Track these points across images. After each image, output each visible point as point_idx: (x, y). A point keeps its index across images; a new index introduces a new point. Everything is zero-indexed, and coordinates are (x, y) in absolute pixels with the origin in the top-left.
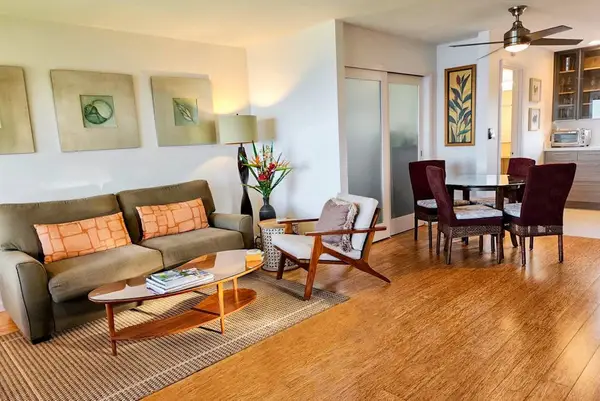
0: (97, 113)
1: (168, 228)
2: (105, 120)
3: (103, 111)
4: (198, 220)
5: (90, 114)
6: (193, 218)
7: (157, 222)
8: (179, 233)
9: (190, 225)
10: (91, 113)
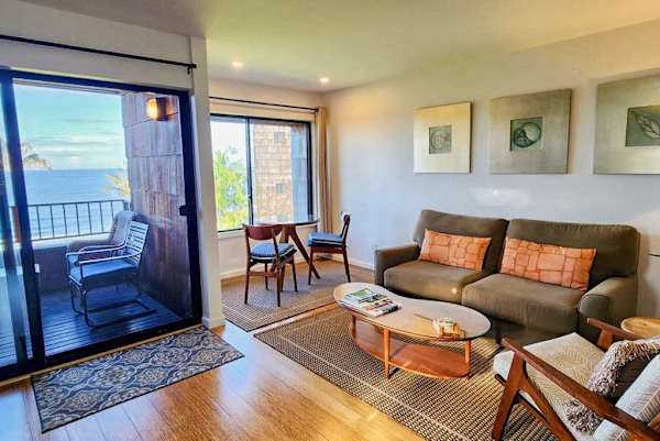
0: (526, 137)
1: (525, 270)
2: (532, 143)
3: (531, 134)
4: (567, 276)
5: (518, 138)
6: (562, 271)
7: (515, 259)
8: (539, 281)
9: (555, 278)
10: (520, 136)
